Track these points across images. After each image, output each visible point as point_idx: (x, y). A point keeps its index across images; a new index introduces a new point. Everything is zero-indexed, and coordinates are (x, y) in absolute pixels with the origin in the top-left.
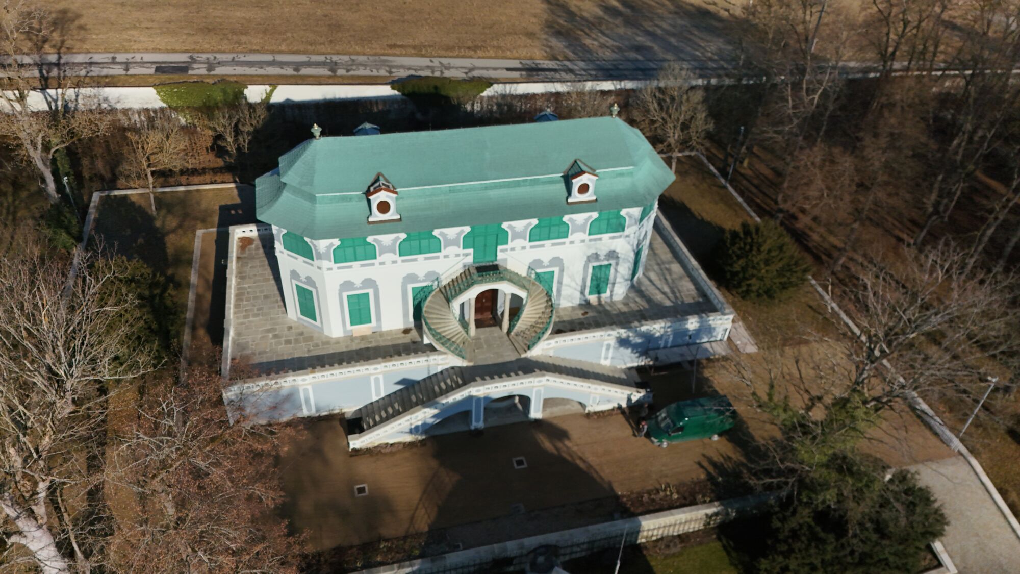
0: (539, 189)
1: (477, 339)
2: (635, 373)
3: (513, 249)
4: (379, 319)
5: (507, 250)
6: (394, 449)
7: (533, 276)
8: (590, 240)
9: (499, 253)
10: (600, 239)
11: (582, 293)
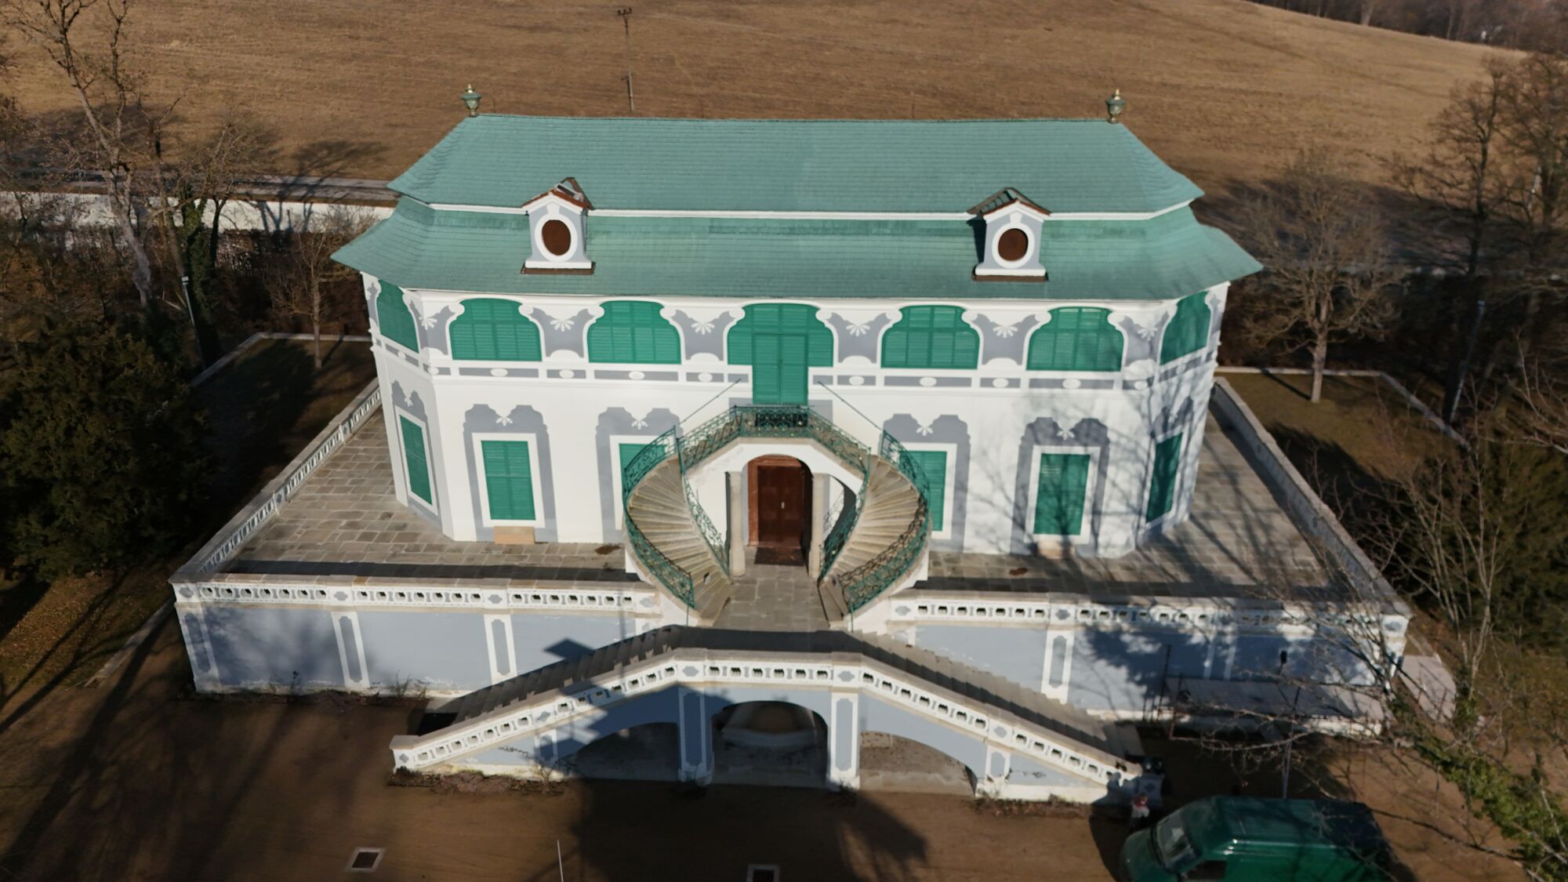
0: (913, 245)
1: (747, 581)
2: (1132, 735)
3: (844, 380)
4: (550, 513)
5: (829, 380)
6: (486, 788)
7: (895, 457)
8: (1034, 383)
9: (811, 387)
10: (1058, 384)
11: (1019, 523)
